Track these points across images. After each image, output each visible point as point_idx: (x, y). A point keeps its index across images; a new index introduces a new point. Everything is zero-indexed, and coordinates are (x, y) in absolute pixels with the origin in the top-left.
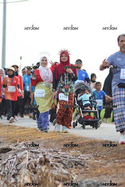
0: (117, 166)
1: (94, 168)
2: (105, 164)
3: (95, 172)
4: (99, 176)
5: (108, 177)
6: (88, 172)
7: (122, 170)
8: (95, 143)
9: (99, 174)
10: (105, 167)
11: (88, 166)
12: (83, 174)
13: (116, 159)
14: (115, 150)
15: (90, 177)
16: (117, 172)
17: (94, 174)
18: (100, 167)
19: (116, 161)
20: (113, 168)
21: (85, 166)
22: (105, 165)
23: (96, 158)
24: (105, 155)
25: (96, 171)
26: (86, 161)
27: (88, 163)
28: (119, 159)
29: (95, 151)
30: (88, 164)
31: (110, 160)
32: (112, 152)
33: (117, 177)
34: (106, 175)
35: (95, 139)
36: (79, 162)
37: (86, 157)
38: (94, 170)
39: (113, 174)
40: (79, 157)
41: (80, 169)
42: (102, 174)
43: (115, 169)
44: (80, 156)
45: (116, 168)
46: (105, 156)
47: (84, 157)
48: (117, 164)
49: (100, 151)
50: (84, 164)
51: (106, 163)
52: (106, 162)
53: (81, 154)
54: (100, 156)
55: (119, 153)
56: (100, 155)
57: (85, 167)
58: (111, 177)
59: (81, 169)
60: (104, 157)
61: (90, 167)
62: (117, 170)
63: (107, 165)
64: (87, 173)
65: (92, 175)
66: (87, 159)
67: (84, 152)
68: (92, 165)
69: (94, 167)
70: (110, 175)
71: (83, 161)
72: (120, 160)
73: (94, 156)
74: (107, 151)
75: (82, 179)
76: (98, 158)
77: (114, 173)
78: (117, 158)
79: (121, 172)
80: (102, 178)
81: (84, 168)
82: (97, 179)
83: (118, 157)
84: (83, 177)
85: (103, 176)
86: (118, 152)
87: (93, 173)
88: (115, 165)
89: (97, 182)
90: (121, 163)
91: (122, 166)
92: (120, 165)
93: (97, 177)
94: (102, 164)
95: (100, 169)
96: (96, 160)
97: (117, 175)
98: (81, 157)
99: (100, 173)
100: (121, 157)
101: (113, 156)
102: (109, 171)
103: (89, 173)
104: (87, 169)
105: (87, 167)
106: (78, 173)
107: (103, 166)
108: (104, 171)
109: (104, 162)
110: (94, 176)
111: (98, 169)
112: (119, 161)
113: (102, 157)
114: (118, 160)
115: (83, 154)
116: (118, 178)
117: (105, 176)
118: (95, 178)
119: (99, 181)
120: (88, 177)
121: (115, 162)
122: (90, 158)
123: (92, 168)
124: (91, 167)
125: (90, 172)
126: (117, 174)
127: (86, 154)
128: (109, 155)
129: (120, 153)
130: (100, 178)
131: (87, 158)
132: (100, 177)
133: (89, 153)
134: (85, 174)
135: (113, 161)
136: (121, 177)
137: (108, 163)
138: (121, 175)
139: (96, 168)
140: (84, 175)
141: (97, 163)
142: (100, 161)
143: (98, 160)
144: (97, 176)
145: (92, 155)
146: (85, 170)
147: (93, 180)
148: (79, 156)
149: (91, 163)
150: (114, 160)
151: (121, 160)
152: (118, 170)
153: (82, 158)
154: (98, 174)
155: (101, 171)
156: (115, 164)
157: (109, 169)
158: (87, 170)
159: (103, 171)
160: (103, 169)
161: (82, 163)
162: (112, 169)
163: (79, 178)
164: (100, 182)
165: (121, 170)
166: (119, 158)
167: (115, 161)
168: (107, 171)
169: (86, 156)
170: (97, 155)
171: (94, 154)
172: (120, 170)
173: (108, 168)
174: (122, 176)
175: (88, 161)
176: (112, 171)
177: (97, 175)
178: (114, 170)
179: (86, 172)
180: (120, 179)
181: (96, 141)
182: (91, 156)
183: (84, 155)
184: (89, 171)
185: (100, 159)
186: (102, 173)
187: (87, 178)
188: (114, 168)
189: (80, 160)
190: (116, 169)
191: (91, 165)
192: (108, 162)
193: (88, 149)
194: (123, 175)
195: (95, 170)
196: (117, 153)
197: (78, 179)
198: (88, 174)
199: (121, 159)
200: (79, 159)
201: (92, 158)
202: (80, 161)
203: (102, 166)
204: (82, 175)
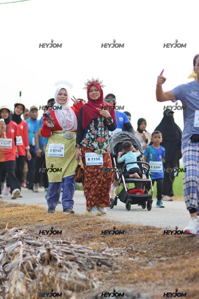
0: (163, 268)
1: (127, 270)
2: (144, 264)
3: (128, 276)
4: (135, 283)
5: (150, 285)
6: (117, 276)
7: (173, 274)
8: (130, 230)
9: (135, 280)
10: (146, 268)
11: (118, 266)
12: (111, 279)
13: (163, 256)
14: (160, 242)
15: (120, 284)
16: (163, 277)
17: (127, 279)
18: (138, 268)
19: (163, 258)
20: (158, 270)
21: (113, 267)
22: (145, 266)
23: (131, 254)
24: (146, 249)
25: (131, 274)
26: (115, 259)
27: (117, 262)
28: (167, 256)
29: (130, 242)
30: (117, 264)
31: (154, 257)
32: (157, 245)
33: (164, 285)
34: (146, 281)
35: (130, 224)
36: (104, 261)
37: (115, 253)
38: (127, 274)
39: (158, 280)
40: (104, 253)
41: (105, 272)
42: (140, 280)
43: (160, 272)
44: (106, 250)
45: (162, 270)
46: (145, 251)
47: (111, 252)
48: (164, 264)
49: (137, 243)
50: (112, 263)
51: (148, 263)
52: (147, 260)
53: (108, 248)
54: (137, 252)
55: (167, 247)
56: (138, 249)
57: (113, 269)
58: (154, 284)
59: (107, 271)
60: (144, 253)
61: (121, 268)
62: (164, 274)
63: (149, 266)
64: (116, 278)
65: (124, 280)
66: (117, 256)
67: (111, 244)
68: (125, 265)
69: (127, 268)
70: (153, 282)
71: (111, 259)
72: (169, 258)
73: (127, 251)
74: (149, 243)
75: (108, 287)
76: (134, 253)
77: (160, 278)
78: (163, 253)
79: (171, 277)
80: (141, 286)
81: (111, 270)
82: (133, 287)
83: (166, 252)
84: (109, 284)
85: (141, 283)
86: (166, 245)
87: (125, 278)
88: (162, 265)
89: (132, 292)
90: (171, 263)
91: (172, 267)
92: (170, 266)
93: (132, 285)
94: (140, 264)
95: (136, 272)
96: (130, 257)
97: (164, 282)
98: (106, 252)
99: (137, 278)
100: (170, 253)
101: (158, 251)
102: (151, 275)
103: (119, 278)
104: (116, 271)
105: (116, 269)
106: (102, 279)
107: (142, 267)
108: (144, 275)
109: (143, 260)
110: (127, 283)
111: (134, 272)
112: (167, 260)
113: (140, 253)
114: (166, 258)
115: (109, 247)
116: (165, 287)
117: (145, 283)
118: (129, 285)
119: (135, 291)
120: (117, 284)
121: (161, 261)
122: (122, 253)
123: (124, 270)
124: (123, 268)
125: (122, 277)
126: (165, 280)
127: (115, 248)
128: (151, 250)
129: (169, 246)
130: (136, 286)
131: (117, 254)
132: (137, 284)
133: (119, 247)
134: (113, 280)
135: (157, 259)
136: (171, 285)
137: (150, 263)
138: (170, 281)
139: (130, 271)
140: (111, 281)
141: (133, 261)
142: (137, 259)
143: (134, 257)
144: (132, 283)
145: (124, 250)
146: (114, 273)
147: (125, 289)
148: (104, 250)
149: (123, 263)
150: (160, 257)
151: (171, 258)
152: (166, 273)
153: (108, 254)
154: (133, 279)
155: (138, 274)
156: (161, 263)
157: (151, 273)
158: (117, 274)
159: (142, 276)
160: (142, 271)
161: (109, 262)
162: (156, 271)
163: (103, 286)
164: (136, 293)
165: (171, 273)
166: (168, 254)
167: (160, 259)
168: (149, 275)
169: (115, 251)
170: (132, 250)
171: (128, 248)
172: (169, 273)
173: (150, 270)
174: (172, 283)
175: (118, 258)
176: (157, 275)
177: (133, 281)
178: (159, 274)
179: (114, 276)
180: (169, 287)
181: (131, 227)
182: (122, 252)
183: (112, 249)
184: (120, 275)
185: (138, 255)
186: (141, 278)
187: (116, 286)
188: (160, 270)
189: (105, 258)
190: (163, 272)
191: (122, 266)
192: (150, 261)
193: (118, 239)
194: (173, 281)
195: (129, 273)
196: (164, 246)
197: (102, 288)
198: (117, 280)
199: (171, 255)
200: (103, 255)
201: (124, 254)
202: (106, 260)
203: (140, 266)
204: (108, 281)
